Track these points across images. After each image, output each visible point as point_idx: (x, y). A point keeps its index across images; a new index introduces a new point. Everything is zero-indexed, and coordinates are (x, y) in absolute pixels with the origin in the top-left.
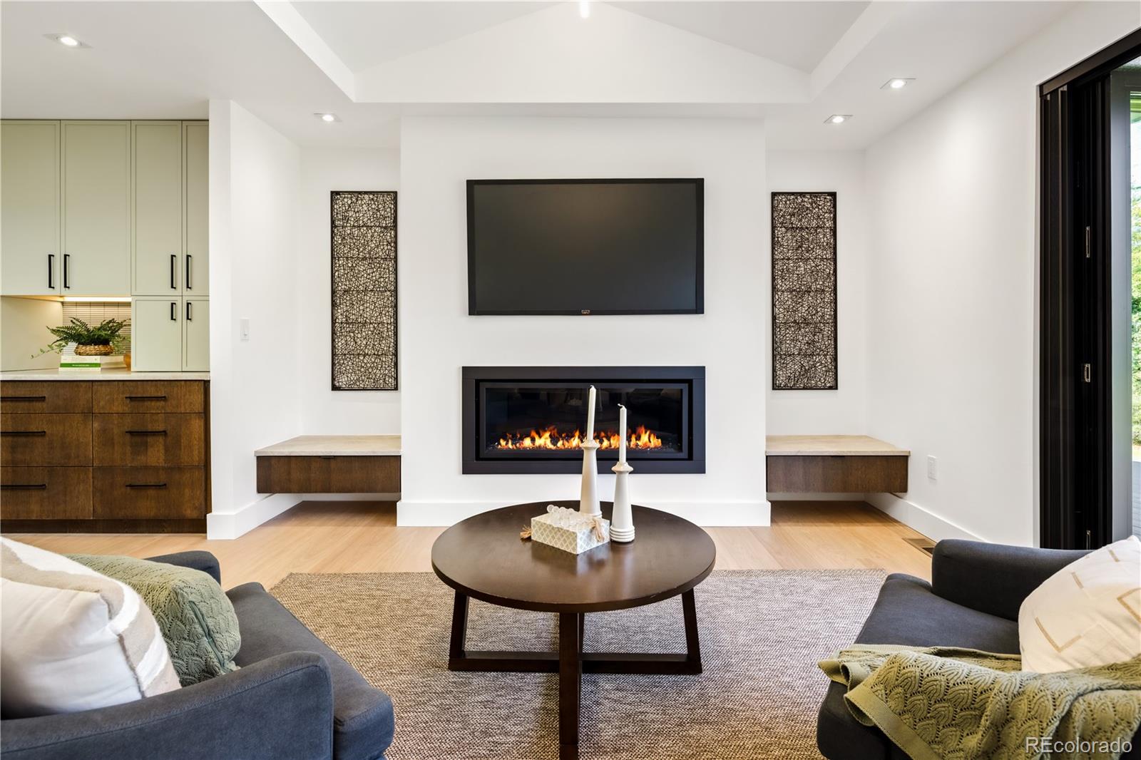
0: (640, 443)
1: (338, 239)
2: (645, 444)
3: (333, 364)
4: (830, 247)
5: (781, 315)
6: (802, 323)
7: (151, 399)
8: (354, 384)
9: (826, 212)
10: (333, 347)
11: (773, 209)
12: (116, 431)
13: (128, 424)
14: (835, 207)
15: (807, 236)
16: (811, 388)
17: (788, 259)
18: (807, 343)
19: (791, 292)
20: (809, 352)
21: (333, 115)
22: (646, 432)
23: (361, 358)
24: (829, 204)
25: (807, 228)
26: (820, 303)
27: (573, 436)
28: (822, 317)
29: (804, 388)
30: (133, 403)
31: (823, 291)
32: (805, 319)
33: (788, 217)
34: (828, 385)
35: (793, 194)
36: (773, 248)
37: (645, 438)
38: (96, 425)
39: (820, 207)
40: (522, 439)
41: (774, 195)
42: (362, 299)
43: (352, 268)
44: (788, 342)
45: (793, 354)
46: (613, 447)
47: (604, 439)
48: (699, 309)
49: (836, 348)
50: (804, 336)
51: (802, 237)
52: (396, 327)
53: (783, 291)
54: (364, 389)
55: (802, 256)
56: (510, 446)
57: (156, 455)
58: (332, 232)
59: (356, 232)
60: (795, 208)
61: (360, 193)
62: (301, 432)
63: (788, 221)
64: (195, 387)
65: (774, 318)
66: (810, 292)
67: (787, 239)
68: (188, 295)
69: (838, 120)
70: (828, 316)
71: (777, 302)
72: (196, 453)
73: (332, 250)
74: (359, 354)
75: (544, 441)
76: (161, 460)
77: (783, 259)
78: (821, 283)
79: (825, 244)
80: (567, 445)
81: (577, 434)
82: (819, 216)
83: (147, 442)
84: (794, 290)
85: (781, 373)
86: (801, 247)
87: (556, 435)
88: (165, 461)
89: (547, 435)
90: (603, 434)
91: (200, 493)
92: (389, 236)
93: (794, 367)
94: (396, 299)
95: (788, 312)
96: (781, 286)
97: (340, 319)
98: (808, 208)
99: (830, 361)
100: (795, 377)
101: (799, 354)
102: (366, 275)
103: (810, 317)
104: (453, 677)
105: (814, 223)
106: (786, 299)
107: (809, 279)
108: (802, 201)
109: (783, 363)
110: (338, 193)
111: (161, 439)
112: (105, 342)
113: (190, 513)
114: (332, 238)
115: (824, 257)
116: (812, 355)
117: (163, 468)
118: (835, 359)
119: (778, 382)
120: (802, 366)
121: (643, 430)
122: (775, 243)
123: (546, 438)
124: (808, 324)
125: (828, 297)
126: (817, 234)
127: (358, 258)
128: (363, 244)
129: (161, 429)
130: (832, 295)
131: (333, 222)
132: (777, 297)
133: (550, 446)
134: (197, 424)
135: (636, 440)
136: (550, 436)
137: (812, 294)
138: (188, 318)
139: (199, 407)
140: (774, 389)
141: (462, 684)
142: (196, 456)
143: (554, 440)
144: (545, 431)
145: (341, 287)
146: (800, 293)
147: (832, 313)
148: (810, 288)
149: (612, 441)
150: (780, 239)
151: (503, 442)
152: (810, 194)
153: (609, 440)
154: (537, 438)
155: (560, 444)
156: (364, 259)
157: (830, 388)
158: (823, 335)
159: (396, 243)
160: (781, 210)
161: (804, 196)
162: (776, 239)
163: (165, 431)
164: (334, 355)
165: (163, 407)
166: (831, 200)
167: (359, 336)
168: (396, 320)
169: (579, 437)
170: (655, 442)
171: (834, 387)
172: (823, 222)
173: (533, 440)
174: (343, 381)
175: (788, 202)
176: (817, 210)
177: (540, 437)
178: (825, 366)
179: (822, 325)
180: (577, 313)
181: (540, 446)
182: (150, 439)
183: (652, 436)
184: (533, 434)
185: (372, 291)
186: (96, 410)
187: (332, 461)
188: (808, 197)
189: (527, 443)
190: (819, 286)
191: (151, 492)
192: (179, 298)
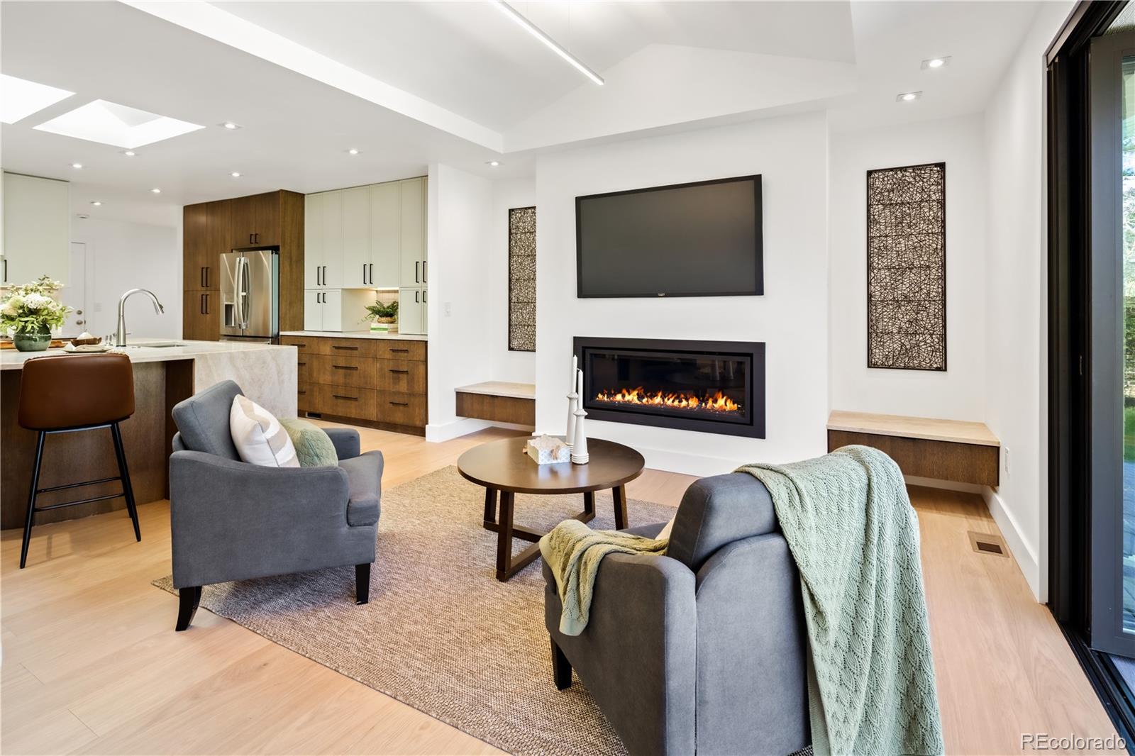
0: (716, 406)
1: (513, 243)
2: (721, 407)
3: (510, 332)
4: (938, 221)
5: (879, 294)
6: (902, 301)
7: (401, 351)
8: (522, 346)
9: (933, 185)
10: (510, 320)
11: (869, 187)
12: (386, 369)
13: (391, 366)
14: (943, 178)
15: (908, 211)
16: (914, 368)
17: (886, 236)
18: (909, 321)
19: (889, 270)
20: (910, 330)
21: (498, 162)
22: (723, 397)
23: (526, 328)
24: (936, 176)
25: (908, 203)
26: (925, 280)
27: (657, 396)
28: (928, 294)
29: (905, 368)
30: (394, 354)
31: (928, 267)
32: (906, 297)
33: (886, 194)
34: (935, 366)
35: (891, 170)
36: (869, 227)
37: (721, 402)
38: (378, 365)
39: (925, 180)
40: (615, 395)
41: (870, 173)
42: (527, 285)
43: (521, 264)
44: (885, 320)
45: (892, 332)
46: (690, 406)
47: (683, 400)
48: (759, 290)
49: (944, 327)
50: (904, 316)
51: (903, 213)
53: (879, 269)
54: (528, 351)
55: (903, 232)
56: (605, 399)
57: (403, 386)
58: (510, 237)
60: (895, 184)
61: (526, 208)
62: (491, 378)
63: (886, 198)
64: (421, 344)
65: (870, 296)
66: (912, 269)
67: (885, 216)
68: (423, 287)
69: (909, 97)
70: (934, 294)
71: (873, 280)
72: (421, 386)
73: (510, 251)
74: (524, 325)
75: (632, 397)
76: (405, 389)
77: (879, 237)
78: (926, 259)
79: (931, 218)
80: (650, 402)
81: (660, 394)
82: (923, 190)
83: (399, 377)
84: (893, 268)
85: (877, 351)
86: (902, 223)
87: (642, 393)
88: (407, 389)
89: (635, 393)
90: (682, 396)
91: (423, 411)
93: (893, 346)
95: (885, 290)
96: (878, 264)
97: (514, 299)
98: (910, 183)
99: (936, 340)
100: (894, 356)
101: (899, 332)
103: (912, 295)
104: (484, 531)
105: (918, 197)
106: (884, 276)
107: (911, 256)
108: (903, 176)
109: (880, 341)
110: (513, 210)
111: (405, 376)
112: (391, 315)
113: (418, 423)
114: (510, 242)
115: (930, 231)
116: (915, 333)
117: (406, 394)
118: (944, 338)
119: (873, 360)
120: (903, 345)
121: (719, 396)
122: (870, 221)
123: (634, 396)
124: (909, 302)
125: (934, 273)
126: (921, 208)
127: (524, 255)
128: (528, 246)
129: (405, 370)
130: (940, 271)
131: (510, 230)
132: (872, 275)
133: (636, 401)
134: (422, 368)
135: (713, 402)
136: (638, 394)
137: (914, 271)
138: (424, 301)
139: (422, 358)
140: (869, 367)
141: (485, 536)
142: (421, 389)
143: (640, 397)
144: (634, 390)
145: (515, 277)
146: (899, 271)
147: (940, 290)
148: (912, 264)
149: (690, 402)
150: (876, 217)
151: (600, 396)
152: (914, 168)
153: (687, 400)
154: (627, 395)
155: (645, 401)
156: (529, 256)
157: (938, 369)
158: (928, 313)
160: (878, 188)
161: (905, 171)
162: (872, 217)
163: (407, 371)
164: (510, 325)
165: (407, 356)
166: (938, 171)
167: (525, 312)
169: (661, 397)
170: (730, 406)
171: (943, 368)
172: (929, 196)
173: (623, 396)
174: (515, 344)
175: (886, 179)
176: (921, 183)
177: (629, 394)
178: (931, 346)
179: (926, 302)
180: (655, 296)
181: (628, 401)
182: (401, 376)
183: (729, 401)
184: (624, 391)
186: (378, 357)
187: (496, 399)
188: (911, 171)
189: (619, 397)
190: (922, 263)
191: (401, 408)
192: (420, 289)
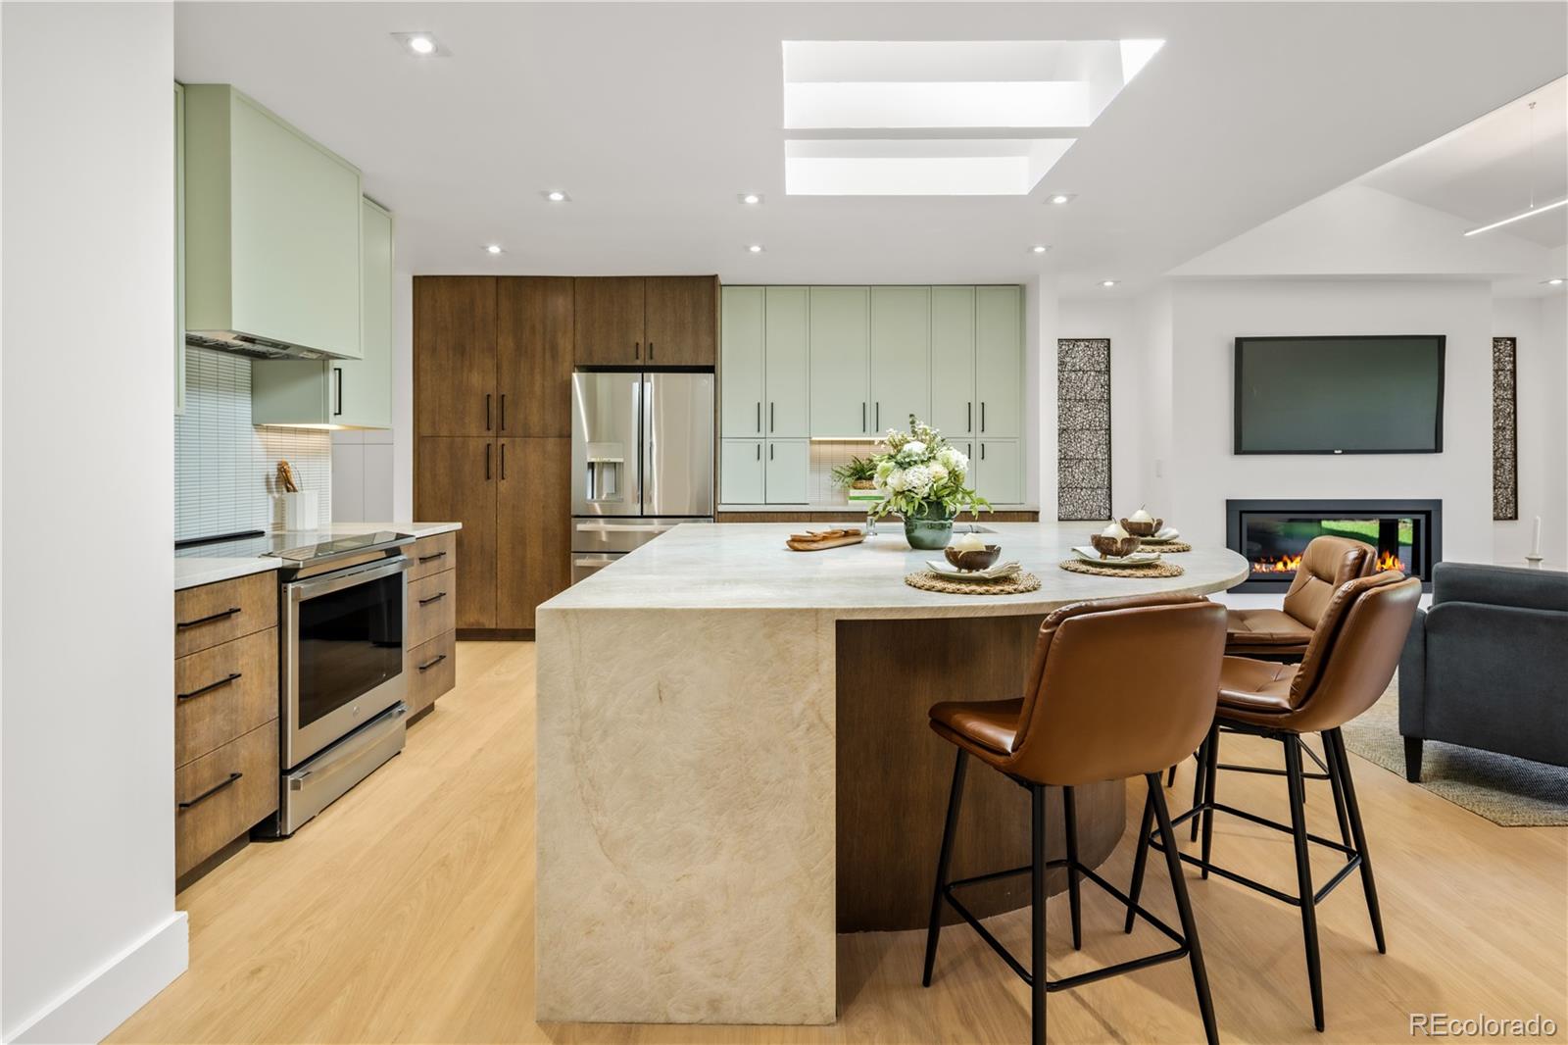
23: (1079, 491)
42: (1079, 437)
48: (1439, 449)
52: (1110, 463)
54: (1081, 520)
56: (1265, 569)
59: (1073, 375)
61: (1077, 340)
68: (981, 437)
74: (1076, 488)
75: (1295, 565)
92: (1103, 379)
94: (1110, 437)
102: (1082, 415)
110: (1065, 341)
121: (1388, 554)
123: (1297, 562)
127: (1075, 399)
128: (1079, 387)
136: (1301, 560)
138: (981, 458)
144: (1296, 555)
151: (1256, 566)
154: (1289, 562)
159: (1109, 386)
167: (1077, 471)
168: (1110, 456)
173: (1285, 564)
174: (1065, 512)
177: (1292, 561)
180: (1330, 452)
181: (1291, 569)
184: (1285, 558)
185: (1088, 429)
189: (1280, 566)
192: (973, 440)
